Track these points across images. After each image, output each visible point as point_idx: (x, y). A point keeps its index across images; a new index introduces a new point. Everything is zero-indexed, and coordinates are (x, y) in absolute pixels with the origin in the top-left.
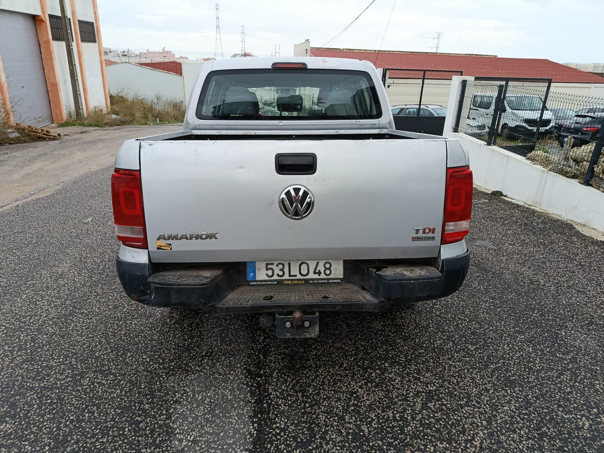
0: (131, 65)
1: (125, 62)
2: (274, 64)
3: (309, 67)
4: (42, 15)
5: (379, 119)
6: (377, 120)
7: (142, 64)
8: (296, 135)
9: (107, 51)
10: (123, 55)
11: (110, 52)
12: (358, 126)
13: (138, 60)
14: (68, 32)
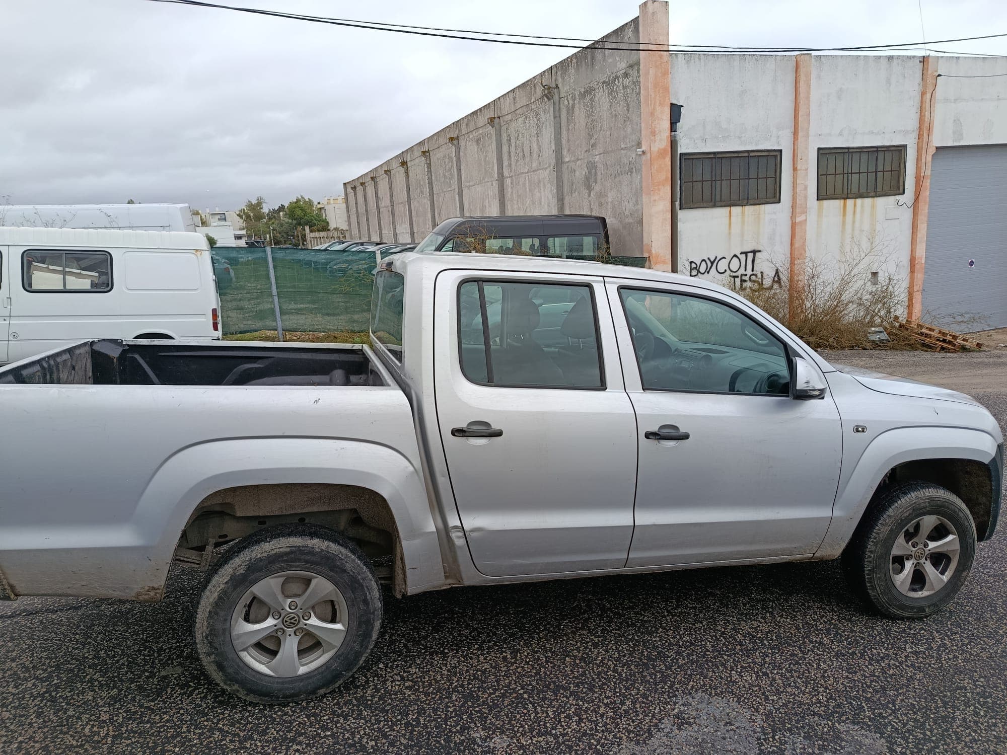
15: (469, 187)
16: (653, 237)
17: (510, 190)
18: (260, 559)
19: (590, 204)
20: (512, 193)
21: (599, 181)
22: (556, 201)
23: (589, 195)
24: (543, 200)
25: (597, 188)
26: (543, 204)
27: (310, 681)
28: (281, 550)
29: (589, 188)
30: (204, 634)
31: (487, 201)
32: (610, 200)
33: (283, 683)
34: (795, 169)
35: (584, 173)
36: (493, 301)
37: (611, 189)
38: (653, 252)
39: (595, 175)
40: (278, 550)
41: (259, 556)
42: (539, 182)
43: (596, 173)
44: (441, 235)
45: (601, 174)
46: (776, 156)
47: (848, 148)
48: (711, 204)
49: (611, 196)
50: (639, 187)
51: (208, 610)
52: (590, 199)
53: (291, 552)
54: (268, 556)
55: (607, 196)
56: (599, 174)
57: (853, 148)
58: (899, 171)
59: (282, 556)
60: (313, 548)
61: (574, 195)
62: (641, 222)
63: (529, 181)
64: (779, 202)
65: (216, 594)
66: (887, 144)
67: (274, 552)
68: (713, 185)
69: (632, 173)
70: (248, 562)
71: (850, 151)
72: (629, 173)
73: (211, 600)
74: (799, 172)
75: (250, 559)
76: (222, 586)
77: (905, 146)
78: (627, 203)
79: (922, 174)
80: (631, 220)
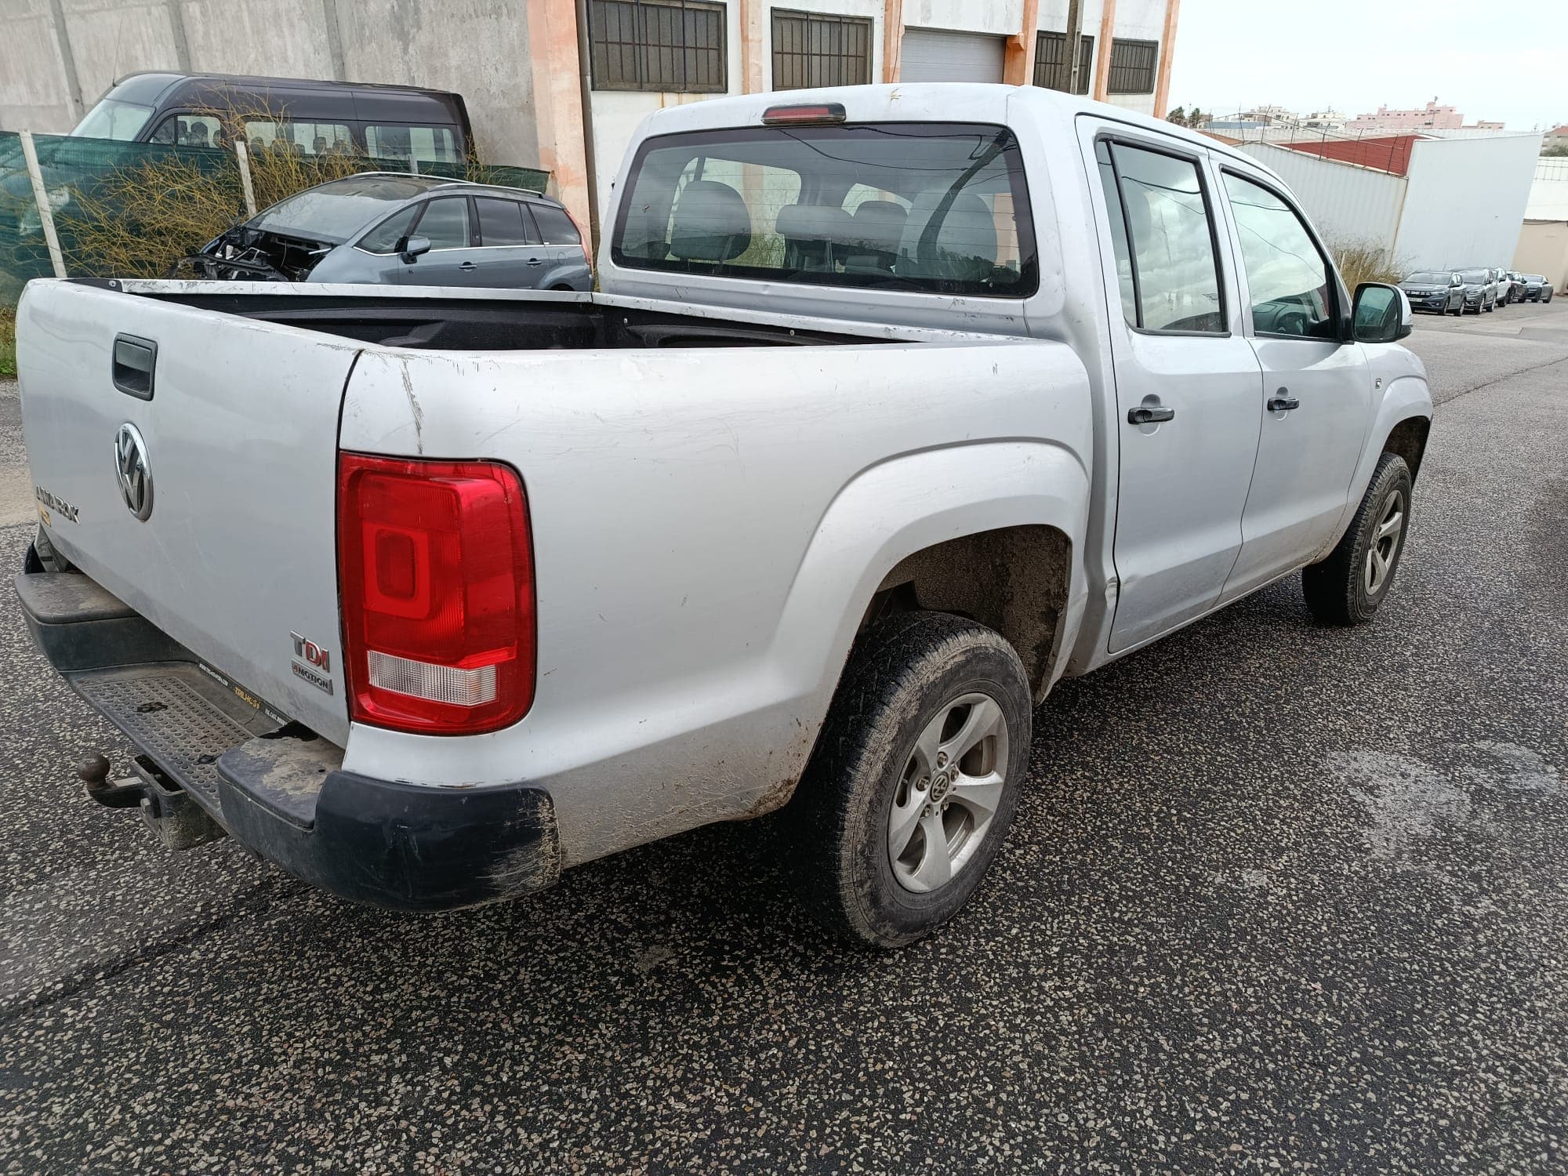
0: (1266, 148)
1: (1252, 142)
2: (769, 111)
3: (852, 116)
4: (1022, 35)
5: (1028, 300)
6: (1021, 301)
7: (1294, 146)
8: (798, 331)
9: (1269, 115)
10: (1310, 124)
11: (1278, 117)
12: (961, 319)
13: (1286, 136)
14: (1074, 69)
15: (83, 15)
16: (557, 137)
17: (200, 27)
18: (934, 684)
19: (409, 70)
20: (207, 34)
21: (424, 25)
22: (330, 59)
23: (405, 51)
24: (290, 53)
25: (423, 38)
26: (291, 61)
27: (965, 881)
28: (956, 660)
29: (404, 37)
30: (859, 847)
31: (139, 47)
32: (454, 62)
33: (937, 898)
34: (745, 39)
35: (388, 6)
36: (334, 241)
37: (454, 44)
38: (560, 163)
39: (416, 14)
40: (952, 662)
41: (932, 679)
42: (277, 15)
43: (417, 11)
44: (138, 105)
45: (430, 11)
46: (718, 13)
47: (807, 13)
48: (636, 85)
49: (455, 57)
50: (516, 43)
51: (867, 799)
52: (407, 58)
53: (968, 661)
54: (943, 677)
55: (446, 55)
56: (424, 11)
57: (813, 14)
58: (865, 57)
59: (958, 672)
60: (986, 648)
61: (368, 49)
62: (529, 108)
63: (251, 12)
64: (726, 91)
65: (880, 766)
66: (852, 13)
67: (949, 667)
68: (637, 51)
69: (499, 16)
70: (920, 694)
71: (811, 18)
72: (493, 16)
73: (872, 780)
74: (751, 44)
75: (922, 687)
76: (888, 748)
77: (871, 20)
78: (492, 72)
79: (892, 66)
80: (504, 104)
